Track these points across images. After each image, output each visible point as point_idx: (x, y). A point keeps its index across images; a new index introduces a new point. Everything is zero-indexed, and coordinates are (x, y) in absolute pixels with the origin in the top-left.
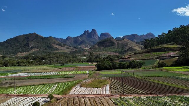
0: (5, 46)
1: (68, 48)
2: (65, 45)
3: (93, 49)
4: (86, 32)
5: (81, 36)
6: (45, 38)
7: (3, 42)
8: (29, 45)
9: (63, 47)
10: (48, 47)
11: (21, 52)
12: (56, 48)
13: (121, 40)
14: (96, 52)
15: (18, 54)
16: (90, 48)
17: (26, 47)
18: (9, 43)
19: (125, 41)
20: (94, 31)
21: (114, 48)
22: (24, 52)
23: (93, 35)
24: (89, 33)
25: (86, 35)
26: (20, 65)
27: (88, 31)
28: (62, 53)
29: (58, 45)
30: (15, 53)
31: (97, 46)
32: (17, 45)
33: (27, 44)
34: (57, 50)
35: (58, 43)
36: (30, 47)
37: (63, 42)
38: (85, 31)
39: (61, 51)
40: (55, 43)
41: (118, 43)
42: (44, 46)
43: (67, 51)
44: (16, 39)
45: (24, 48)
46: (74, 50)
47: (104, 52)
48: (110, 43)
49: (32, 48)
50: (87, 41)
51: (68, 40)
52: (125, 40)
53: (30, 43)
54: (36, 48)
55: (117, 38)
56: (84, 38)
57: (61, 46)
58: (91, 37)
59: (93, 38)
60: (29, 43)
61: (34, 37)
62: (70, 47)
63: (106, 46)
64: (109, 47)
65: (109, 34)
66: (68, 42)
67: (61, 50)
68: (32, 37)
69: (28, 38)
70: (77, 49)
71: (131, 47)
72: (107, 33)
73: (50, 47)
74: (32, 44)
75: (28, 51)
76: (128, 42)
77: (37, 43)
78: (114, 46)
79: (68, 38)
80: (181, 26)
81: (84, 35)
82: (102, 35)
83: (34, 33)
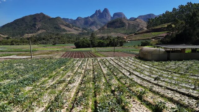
0: (13, 27)
1: (77, 30)
2: (73, 26)
3: (101, 31)
4: (98, 12)
5: (92, 17)
6: (52, 18)
7: (11, 23)
8: (36, 26)
9: (71, 28)
10: (55, 28)
11: (28, 33)
12: (64, 29)
13: (134, 21)
14: (105, 33)
15: (25, 35)
16: (99, 30)
17: (33, 28)
18: (16, 24)
19: (137, 22)
20: (106, 10)
21: (124, 29)
22: (31, 33)
23: (106, 15)
24: (101, 13)
25: (98, 15)
26: (13, 44)
27: (99, 11)
28: (70, 34)
29: (66, 26)
30: (22, 34)
31: (106, 28)
32: (24, 26)
33: (34, 25)
34: (64, 32)
35: (67, 24)
36: (37, 28)
37: (72, 23)
38: (97, 10)
39: (69, 33)
40: (63, 24)
41: (129, 24)
42: (52, 27)
43: (75, 32)
44: (23, 19)
45: (31, 29)
46: (83, 31)
47: (112, 34)
48: (120, 23)
49: (39, 29)
50: (98, 22)
51: (78, 21)
52: (137, 20)
53: (37, 23)
54: (43, 29)
55: (131, 18)
56: (96, 18)
57: (70, 27)
58: (103, 18)
59: (105, 19)
60: (35, 24)
61: (42, 17)
62: (79, 29)
63: (116, 27)
64: (119, 29)
65: (123, 14)
66: (78, 24)
67: (69, 31)
68: (39, 18)
69: (35, 19)
70: (86, 30)
71: (143, 28)
72: (121, 13)
73: (58, 28)
74: (39, 25)
75: (35, 32)
76: (141, 23)
77: (44, 24)
78: (124, 27)
79: (78, 18)
80: (187, 3)
81: (95, 15)
82: (115, 14)
83: (42, 14)
